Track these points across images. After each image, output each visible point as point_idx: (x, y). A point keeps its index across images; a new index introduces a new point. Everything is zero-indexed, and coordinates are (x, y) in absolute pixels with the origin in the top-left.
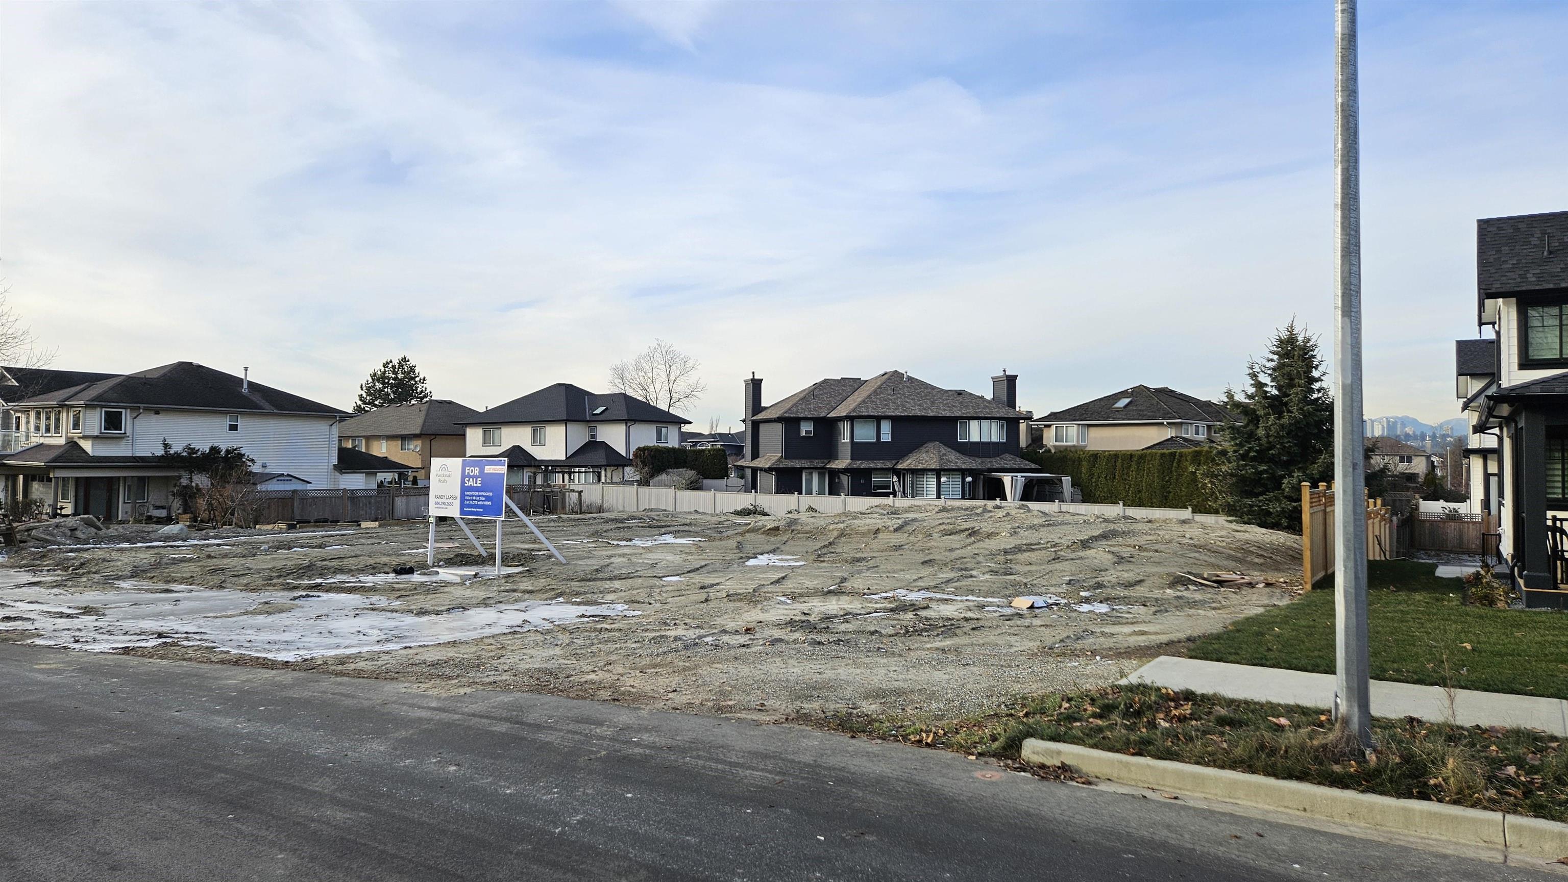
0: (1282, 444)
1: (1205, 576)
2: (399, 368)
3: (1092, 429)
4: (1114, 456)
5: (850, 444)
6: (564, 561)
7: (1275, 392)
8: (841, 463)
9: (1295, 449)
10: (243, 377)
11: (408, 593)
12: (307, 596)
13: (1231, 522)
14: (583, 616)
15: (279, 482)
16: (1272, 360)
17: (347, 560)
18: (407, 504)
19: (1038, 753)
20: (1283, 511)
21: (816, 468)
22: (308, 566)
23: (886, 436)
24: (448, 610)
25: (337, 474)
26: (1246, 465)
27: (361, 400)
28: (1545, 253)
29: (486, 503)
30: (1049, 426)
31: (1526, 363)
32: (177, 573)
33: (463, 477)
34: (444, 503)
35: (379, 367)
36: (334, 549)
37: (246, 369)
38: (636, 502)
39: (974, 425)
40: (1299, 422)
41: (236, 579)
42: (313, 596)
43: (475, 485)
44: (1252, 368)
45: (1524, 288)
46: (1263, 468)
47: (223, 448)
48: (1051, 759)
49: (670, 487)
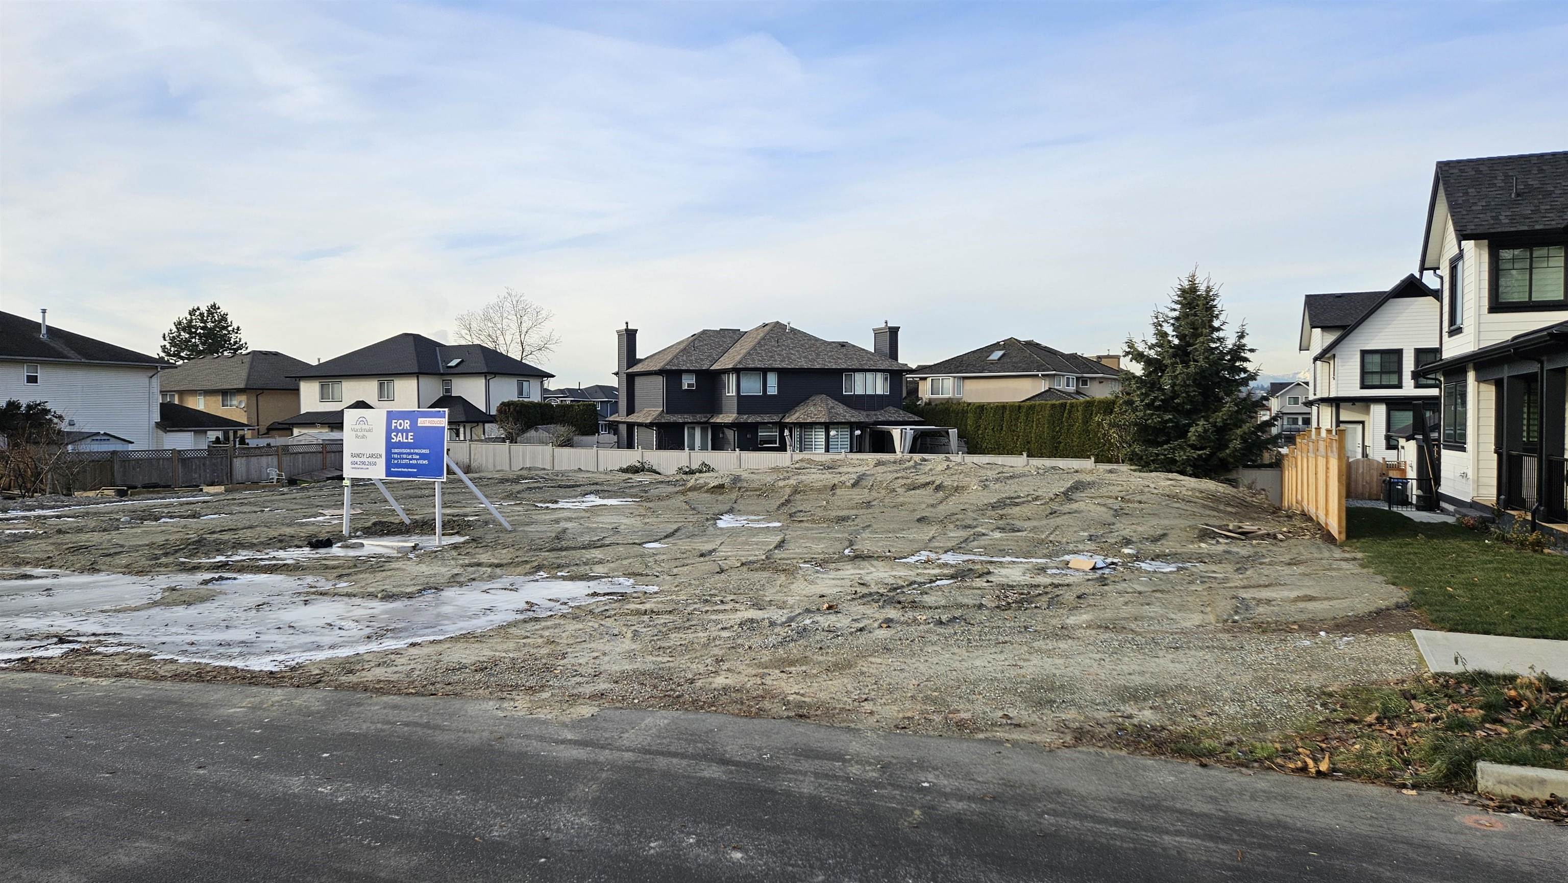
0: (1187, 393)
1: (1231, 528)
2: (208, 316)
3: (967, 382)
4: (1002, 408)
5: (736, 399)
6: (510, 528)
7: (1176, 341)
8: (728, 417)
9: (1200, 398)
10: (40, 321)
11: (347, 571)
12: (221, 578)
13: (1135, 471)
14: (595, 594)
15: (95, 442)
16: (1175, 310)
17: (241, 532)
18: (248, 464)
19: (1507, 783)
20: (1188, 460)
21: (699, 423)
22: (199, 541)
23: (772, 390)
24: (420, 591)
25: (160, 432)
26: (1152, 414)
27: (164, 352)
28: (1513, 196)
29: (421, 462)
30: (925, 379)
31: (1497, 306)
32: (24, 552)
33: (389, 431)
34: (363, 463)
35: (184, 315)
36: (211, 519)
37: (44, 311)
38: (508, 461)
39: (858, 377)
40: (1204, 371)
41: (108, 559)
42: (227, 579)
43: (405, 441)
44: (1157, 318)
45: (1499, 230)
46: (1168, 417)
47: (24, 402)
48: (1529, 791)
49: (547, 444)
